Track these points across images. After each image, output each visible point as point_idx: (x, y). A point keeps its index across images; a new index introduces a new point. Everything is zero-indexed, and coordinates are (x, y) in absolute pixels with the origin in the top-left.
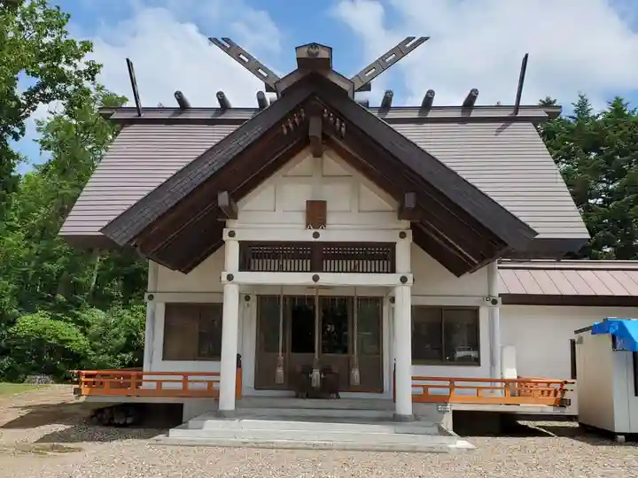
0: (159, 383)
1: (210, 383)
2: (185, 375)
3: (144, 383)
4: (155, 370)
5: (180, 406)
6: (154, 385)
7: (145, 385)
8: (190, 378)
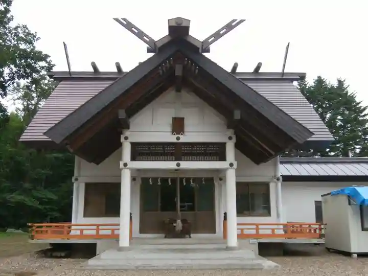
0: (82, 231)
1: (113, 230)
2: (98, 225)
3: (72, 231)
4: (79, 223)
5: (95, 245)
6: (78, 233)
7: (73, 233)
8: (100, 227)
